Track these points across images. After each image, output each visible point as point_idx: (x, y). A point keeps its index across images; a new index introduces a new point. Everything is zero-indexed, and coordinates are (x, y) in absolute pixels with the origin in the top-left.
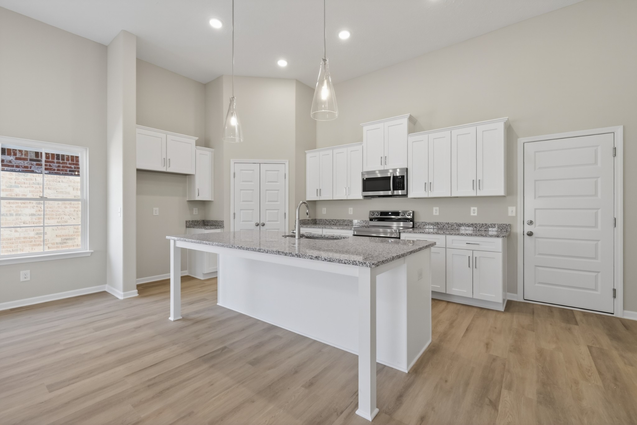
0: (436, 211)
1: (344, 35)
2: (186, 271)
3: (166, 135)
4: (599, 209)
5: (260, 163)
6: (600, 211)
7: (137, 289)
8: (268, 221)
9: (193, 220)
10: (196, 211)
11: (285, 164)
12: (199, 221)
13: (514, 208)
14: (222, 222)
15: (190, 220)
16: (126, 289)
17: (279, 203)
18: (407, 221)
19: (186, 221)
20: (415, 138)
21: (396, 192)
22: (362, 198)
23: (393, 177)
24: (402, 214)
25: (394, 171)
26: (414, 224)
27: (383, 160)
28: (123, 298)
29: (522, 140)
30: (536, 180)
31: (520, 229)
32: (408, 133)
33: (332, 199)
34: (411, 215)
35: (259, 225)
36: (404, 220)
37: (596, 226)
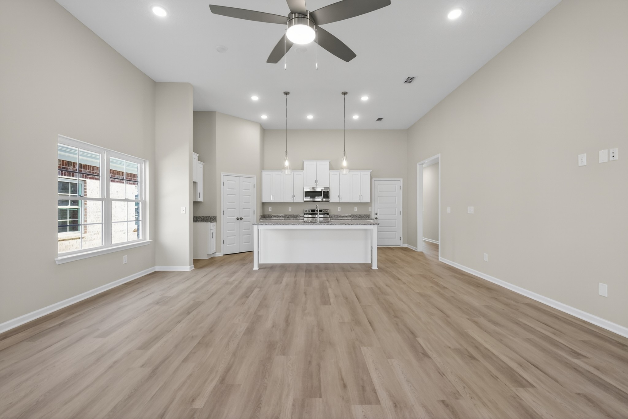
0: (339, 209)
1: (310, 117)
5: (239, 177)
6: (397, 209)
7: (193, 264)
8: (244, 216)
11: (253, 178)
13: (371, 208)
14: (216, 217)
16: (190, 264)
17: (250, 204)
18: (326, 214)
20: (333, 172)
21: (324, 200)
22: (303, 202)
23: (323, 191)
24: (324, 211)
25: (323, 188)
26: (329, 216)
27: (317, 181)
28: (190, 270)
29: (373, 179)
30: (378, 196)
31: (373, 216)
32: (330, 170)
33: (282, 202)
34: (328, 211)
35: (239, 219)
36: (324, 214)
37: (395, 215)
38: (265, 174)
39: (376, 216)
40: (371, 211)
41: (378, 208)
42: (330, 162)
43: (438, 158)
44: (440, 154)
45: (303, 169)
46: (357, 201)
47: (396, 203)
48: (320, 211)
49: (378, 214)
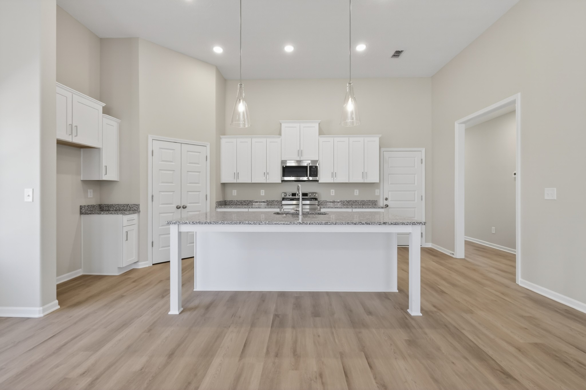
0: (333, 192)
1: (289, 49)
2: (80, 270)
3: (72, 95)
4: (416, 191)
5: (181, 143)
6: (416, 192)
7: (57, 299)
8: (190, 203)
9: (89, 204)
10: (91, 194)
11: (206, 146)
12: (95, 206)
13: (378, 190)
14: (138, 205)
15: (85, 205)
16: (44, 302)
17: (200, 185)
18: (312, 200)
19: (81, 206)
20: (323, 139)
21: (311, 178)
22: (280, 182)
23: (310, 166)
24: (310, 195)
25: (310, 162)
26: (319, 202)
27: (300, 153)
28: (42, 315)
29: (383, 149)
30: (389, 174)
31: (382, 203)
32: (319, 135)
33: (250, 182)
34: (317, 195)
35: (180, 207)
36: (311, 199)
37: (414, 200)
38: (224, 141)
39: (386, 202)
40: (378, 194)
41: (389, 191)
42: (319, 124)
43: (514, 102)
44: (519, 94)
45: (280, 134)
46: (359, 180)
47: (416, 184)
48: (304, 195)
49: (390, 199)
